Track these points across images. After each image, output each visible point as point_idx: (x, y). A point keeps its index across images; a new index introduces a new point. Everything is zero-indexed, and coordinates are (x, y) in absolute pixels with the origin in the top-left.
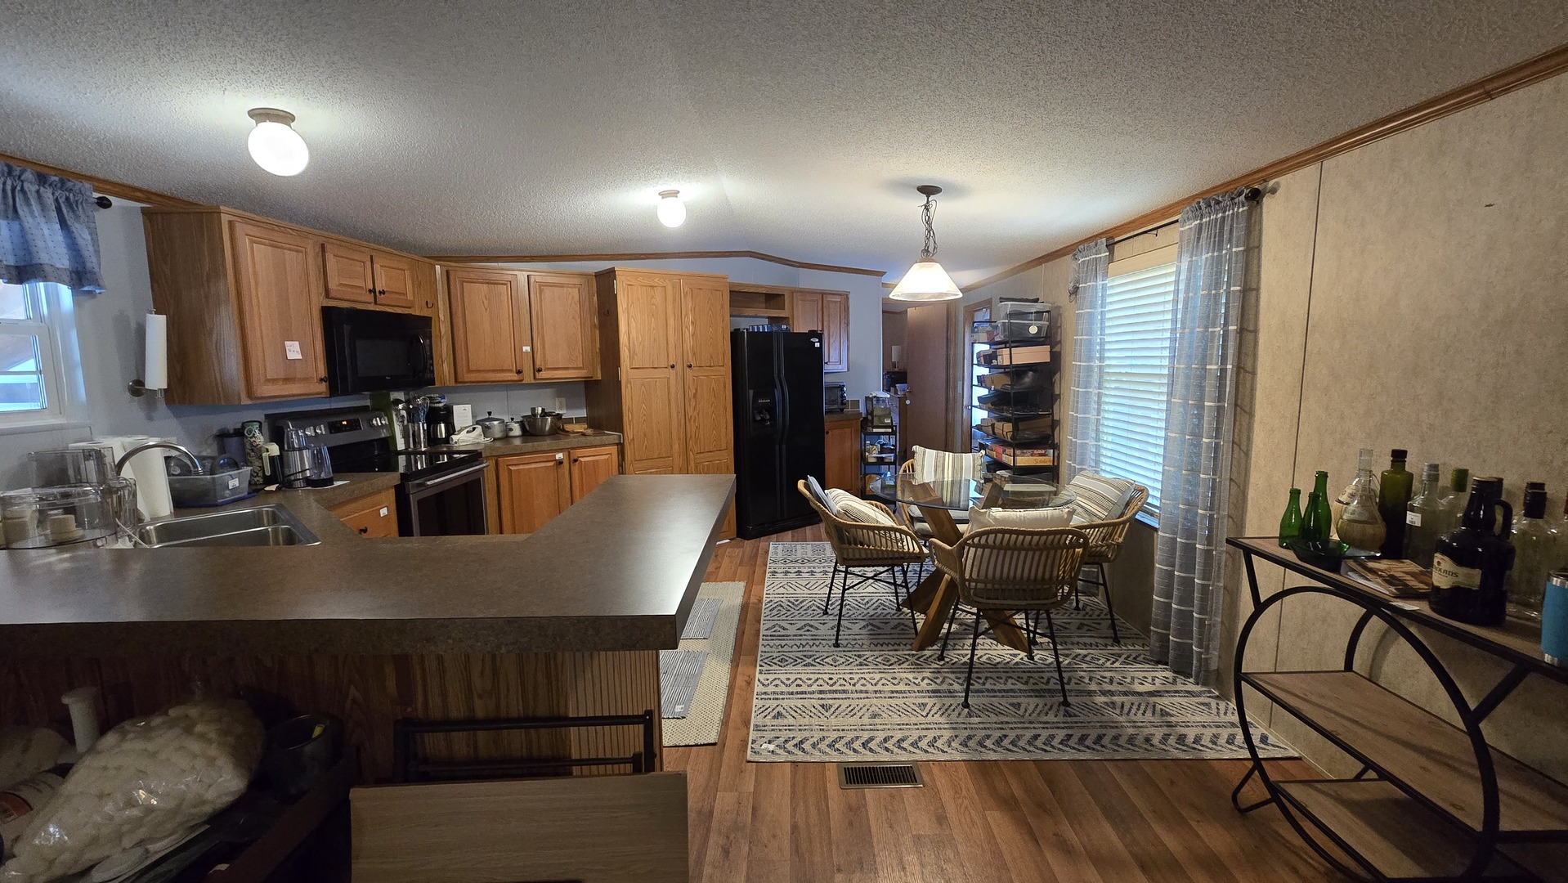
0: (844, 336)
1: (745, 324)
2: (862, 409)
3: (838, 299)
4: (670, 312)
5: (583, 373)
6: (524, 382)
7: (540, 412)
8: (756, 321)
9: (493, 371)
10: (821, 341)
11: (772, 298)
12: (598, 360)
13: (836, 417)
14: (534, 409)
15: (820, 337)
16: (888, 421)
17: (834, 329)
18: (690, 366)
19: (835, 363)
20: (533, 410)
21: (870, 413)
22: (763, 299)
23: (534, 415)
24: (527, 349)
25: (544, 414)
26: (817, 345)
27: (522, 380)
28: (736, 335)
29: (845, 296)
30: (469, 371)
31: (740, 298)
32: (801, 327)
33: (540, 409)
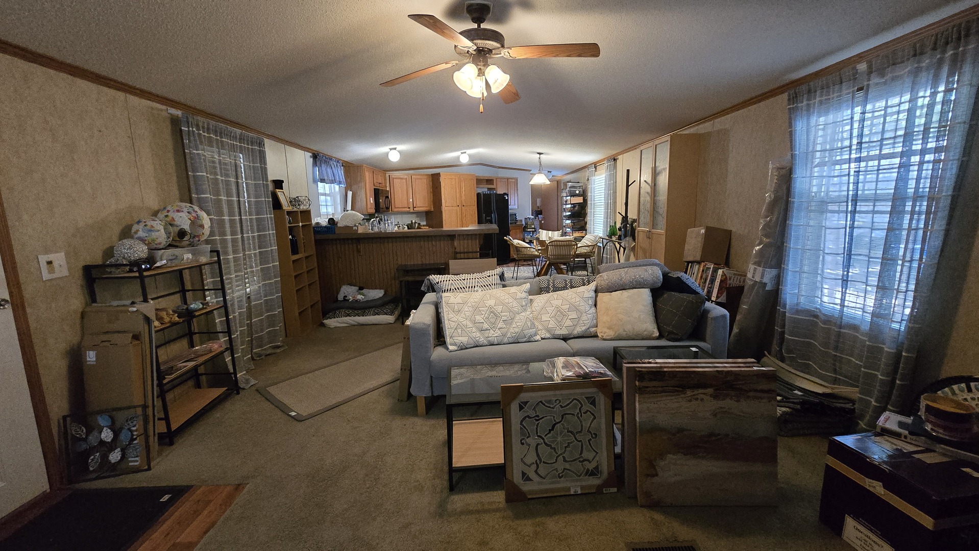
0: (516, 194)
1: (480, 191)
2: (524, 223)
3: (513, 180)
4: (457, 188)
5: (428, 209)
6: (410, 212)
8: (484, 190)
9: (402, 208)
10: (508, 197)
11: (489, 181)
12: (432, 203)
13: (514, 225)
15: (508, 195)
16: (533, 226)
17: (512, 192)
18: (464, 206)
19: (513, 206)
20: (412, 221)
21: (526, 224)
22: (485, 181)
23: (412, 223)
24: (411, 200)
26: (507, 198)
28: (478, 195)
29: (516, 179)
30: (395, 208)
31: (479, 181)
32: (500, 191)
33: (414, 221)
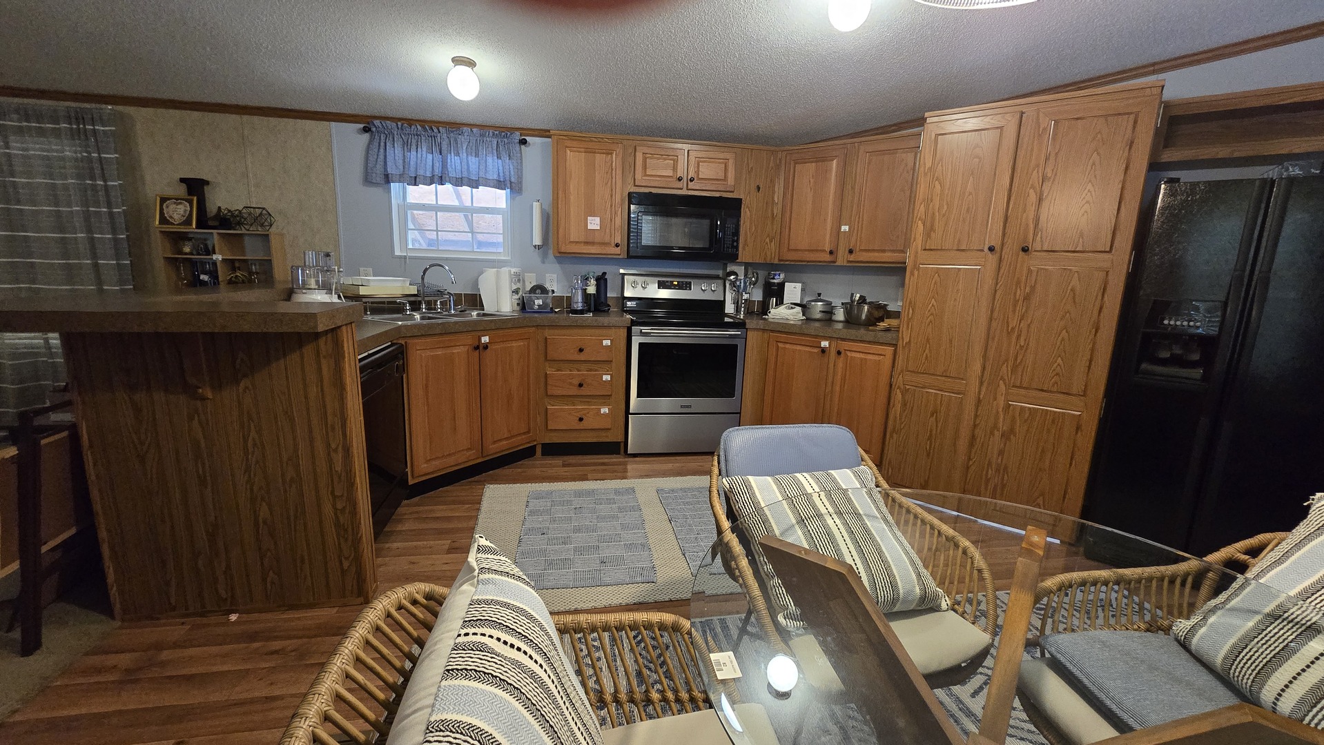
5: (901, 257)
6: (837, 264)
7: (857, 298)
9: (809, 251)
14: (852, 295)
18: (1026, 250)
24: (845, 228)
25: (863, 300)
27: (835, 262)
30: (789, 250)
33: (858, 295)
